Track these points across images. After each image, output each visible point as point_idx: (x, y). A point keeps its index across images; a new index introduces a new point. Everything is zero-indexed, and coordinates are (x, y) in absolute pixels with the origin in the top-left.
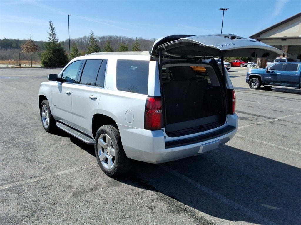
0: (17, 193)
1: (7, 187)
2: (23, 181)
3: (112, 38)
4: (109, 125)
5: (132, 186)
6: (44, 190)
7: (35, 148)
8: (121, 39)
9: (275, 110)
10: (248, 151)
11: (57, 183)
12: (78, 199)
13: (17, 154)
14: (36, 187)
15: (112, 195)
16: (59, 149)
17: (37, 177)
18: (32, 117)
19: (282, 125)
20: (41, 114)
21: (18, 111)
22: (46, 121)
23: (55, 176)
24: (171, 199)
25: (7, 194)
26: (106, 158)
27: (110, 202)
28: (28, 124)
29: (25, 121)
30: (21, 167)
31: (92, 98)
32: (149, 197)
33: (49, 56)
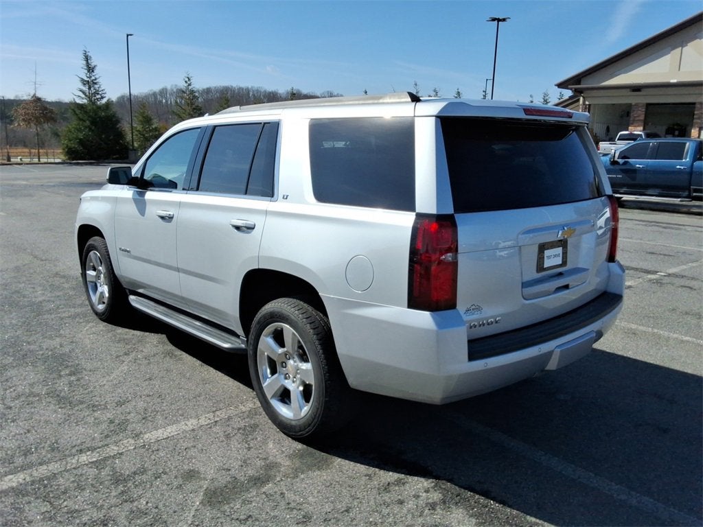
0: (46, 499)
1: (13, 481)
2: (59, 463)
3: (229, 92)
4: (291, 299)
5: (362, 466)
6: (121, 488)
7: (79, 364)
8: (251, 94)
9: (651, 251)
10: (630, 354)
11: (156, 464)
12: (224, 512)
13: (32, 385)
14: (96, 478)
15: (315, 494)
16: (143, 368)
17: (96, 449)
18: (57, 283)
19: (684, 289)
20: (84, 275)
21: (17, 269)
22: (98, 293)
23: (144, 445)
24: (482, 500)
25: (18, 503)
26: (282, 389)
27: (315, 517)
28: (49, 301)
29: (39, 295)
30: (46, 422)
31: (238, 228)
32: (418, 496)
33: (81, 136)
